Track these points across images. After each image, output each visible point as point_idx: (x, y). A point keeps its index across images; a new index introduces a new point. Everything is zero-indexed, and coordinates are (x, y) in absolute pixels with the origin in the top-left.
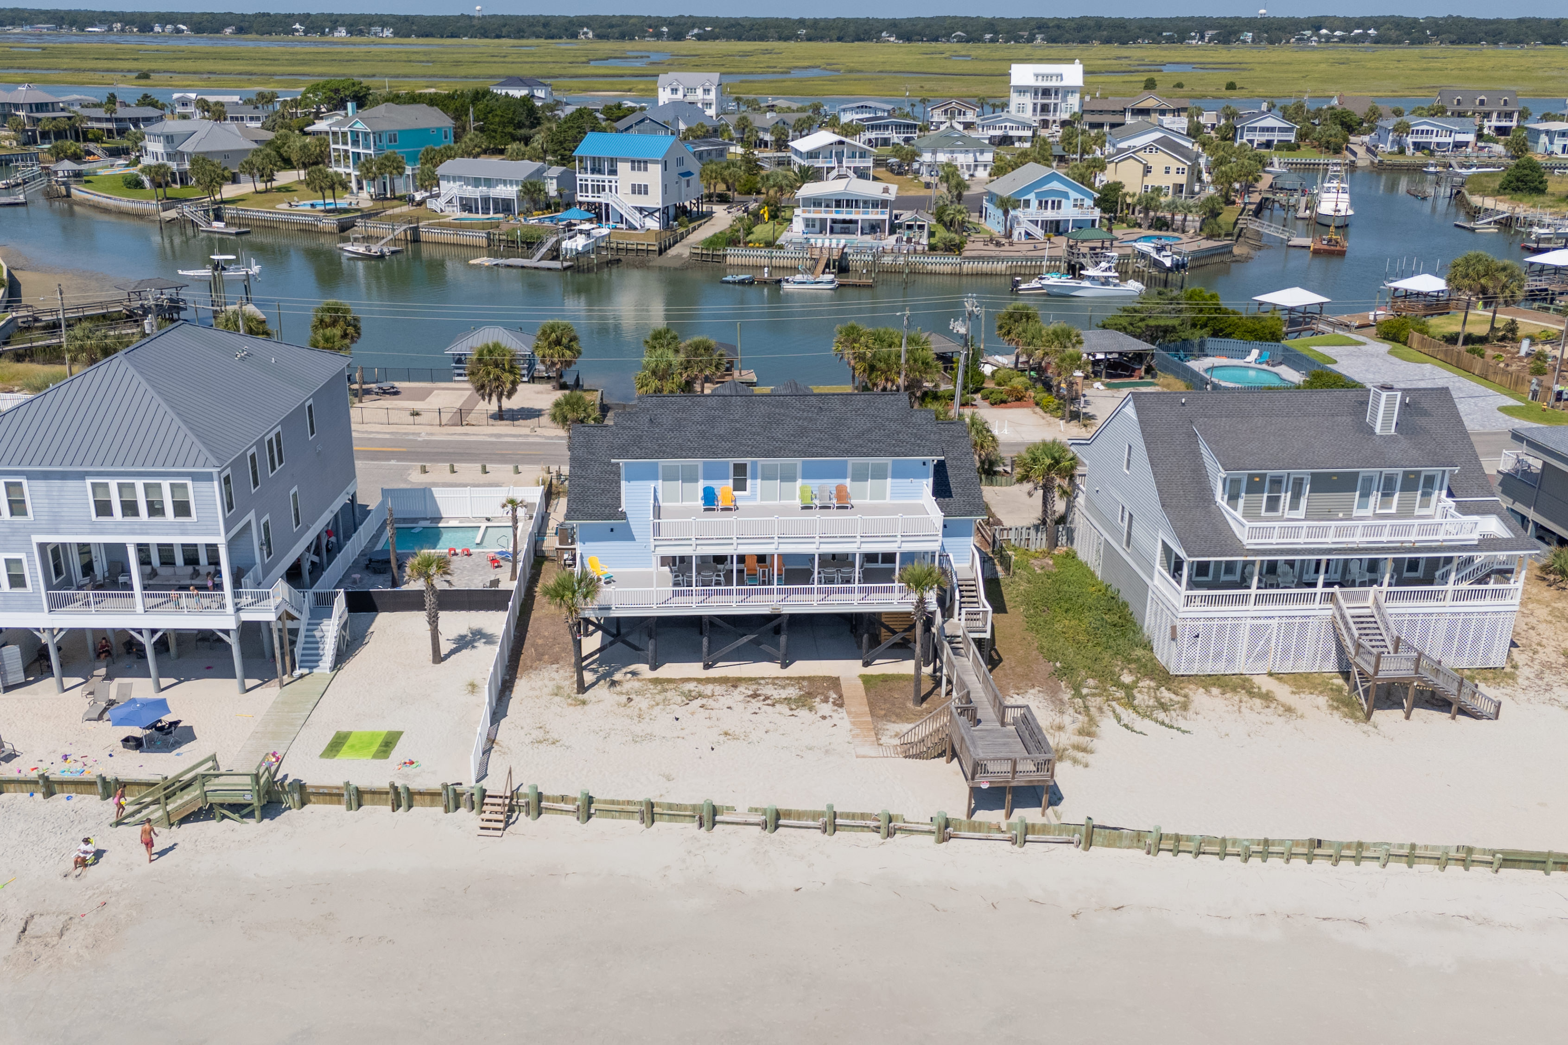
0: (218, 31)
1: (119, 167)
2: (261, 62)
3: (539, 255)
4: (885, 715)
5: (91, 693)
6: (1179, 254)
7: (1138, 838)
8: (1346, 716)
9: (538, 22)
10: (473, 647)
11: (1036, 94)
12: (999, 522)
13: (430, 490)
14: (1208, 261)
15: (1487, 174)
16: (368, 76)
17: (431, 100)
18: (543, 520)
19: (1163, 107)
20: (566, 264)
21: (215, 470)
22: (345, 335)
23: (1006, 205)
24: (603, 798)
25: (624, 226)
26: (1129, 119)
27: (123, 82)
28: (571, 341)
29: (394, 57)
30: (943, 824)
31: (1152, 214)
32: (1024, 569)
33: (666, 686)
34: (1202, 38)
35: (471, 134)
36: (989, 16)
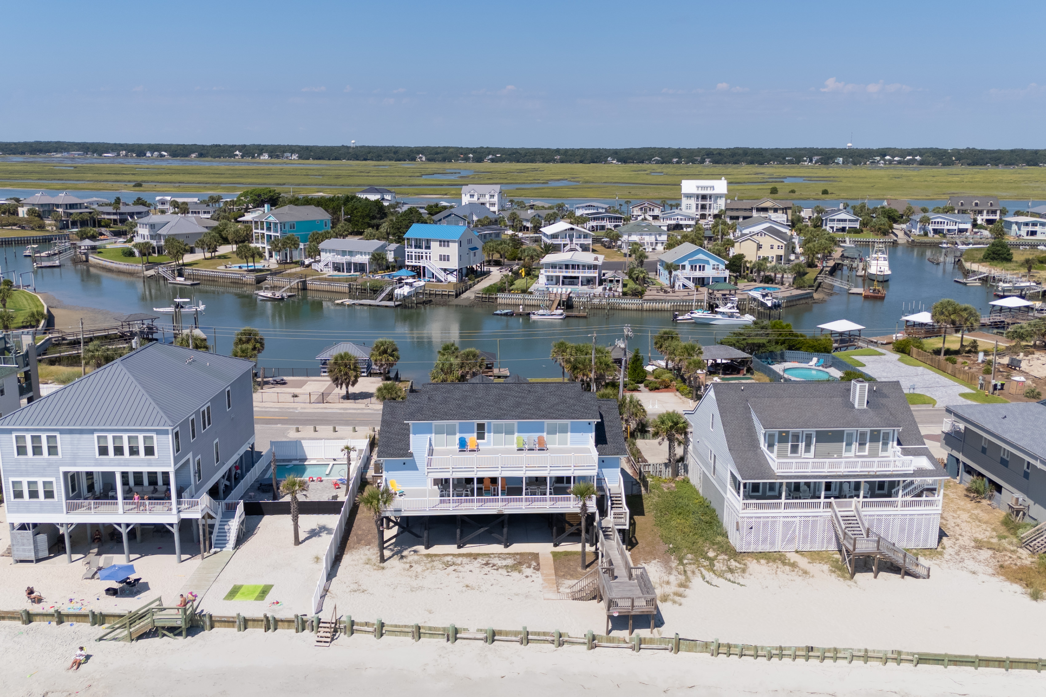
0: (187, 156)
1: (120, 243)
2: (212, 176)
3: (381, 298)
4: (564, 575)
5: (88, 563)
6: (776, 298)
7: (706, 646)
8: (839, 576)
9: (391, 150)
10: (320, 536)
11: (698, 198)
12: (645, 461)
13: (300, 442)
14: (798, 302)
15: (977, 249)
16: (281, 185)
17: (318, 202)
18: (368, 459)
19: (776, 207)
20: (397, 303)
21: (170, 428)
22: (254, 348)
23: (670, 268)
24: (390, 623)
25: (434, 280)
26: (755, 214)
27: (125, 189)
28: (393, 351)
29: (298, 172)
30: (591, 638)
31: (762, 273)
32: (657, 489)
33: (434, 558)
34: (811, 161)
35: (342, 223)
36: (676, 147)
